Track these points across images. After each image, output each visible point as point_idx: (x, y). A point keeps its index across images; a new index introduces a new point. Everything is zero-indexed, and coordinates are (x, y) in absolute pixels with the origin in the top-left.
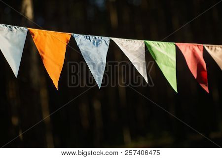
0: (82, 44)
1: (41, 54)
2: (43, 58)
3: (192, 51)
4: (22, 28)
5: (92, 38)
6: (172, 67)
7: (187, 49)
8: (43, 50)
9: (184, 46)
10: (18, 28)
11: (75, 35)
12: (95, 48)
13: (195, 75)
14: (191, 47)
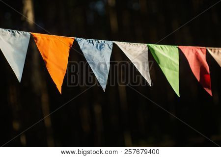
0: (85, 48)
1: (44, 58)
2: (46, 62)
3: (195, 54)
4: (25, 33)
5: (95, 42)
6: (175, 70)
7: (190, 52)
8: (46, 55)
9: (187, 49)
10: (21, 33)
11: (78, 39)
12: (98, 52)
13: (198, 78)
14: (194, 50)
